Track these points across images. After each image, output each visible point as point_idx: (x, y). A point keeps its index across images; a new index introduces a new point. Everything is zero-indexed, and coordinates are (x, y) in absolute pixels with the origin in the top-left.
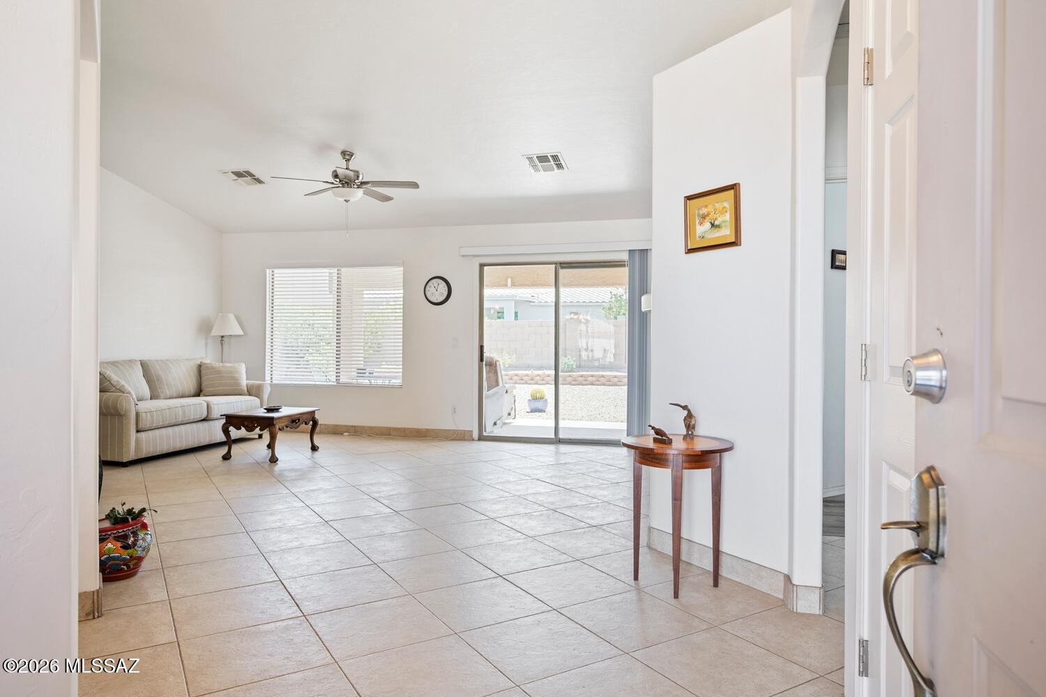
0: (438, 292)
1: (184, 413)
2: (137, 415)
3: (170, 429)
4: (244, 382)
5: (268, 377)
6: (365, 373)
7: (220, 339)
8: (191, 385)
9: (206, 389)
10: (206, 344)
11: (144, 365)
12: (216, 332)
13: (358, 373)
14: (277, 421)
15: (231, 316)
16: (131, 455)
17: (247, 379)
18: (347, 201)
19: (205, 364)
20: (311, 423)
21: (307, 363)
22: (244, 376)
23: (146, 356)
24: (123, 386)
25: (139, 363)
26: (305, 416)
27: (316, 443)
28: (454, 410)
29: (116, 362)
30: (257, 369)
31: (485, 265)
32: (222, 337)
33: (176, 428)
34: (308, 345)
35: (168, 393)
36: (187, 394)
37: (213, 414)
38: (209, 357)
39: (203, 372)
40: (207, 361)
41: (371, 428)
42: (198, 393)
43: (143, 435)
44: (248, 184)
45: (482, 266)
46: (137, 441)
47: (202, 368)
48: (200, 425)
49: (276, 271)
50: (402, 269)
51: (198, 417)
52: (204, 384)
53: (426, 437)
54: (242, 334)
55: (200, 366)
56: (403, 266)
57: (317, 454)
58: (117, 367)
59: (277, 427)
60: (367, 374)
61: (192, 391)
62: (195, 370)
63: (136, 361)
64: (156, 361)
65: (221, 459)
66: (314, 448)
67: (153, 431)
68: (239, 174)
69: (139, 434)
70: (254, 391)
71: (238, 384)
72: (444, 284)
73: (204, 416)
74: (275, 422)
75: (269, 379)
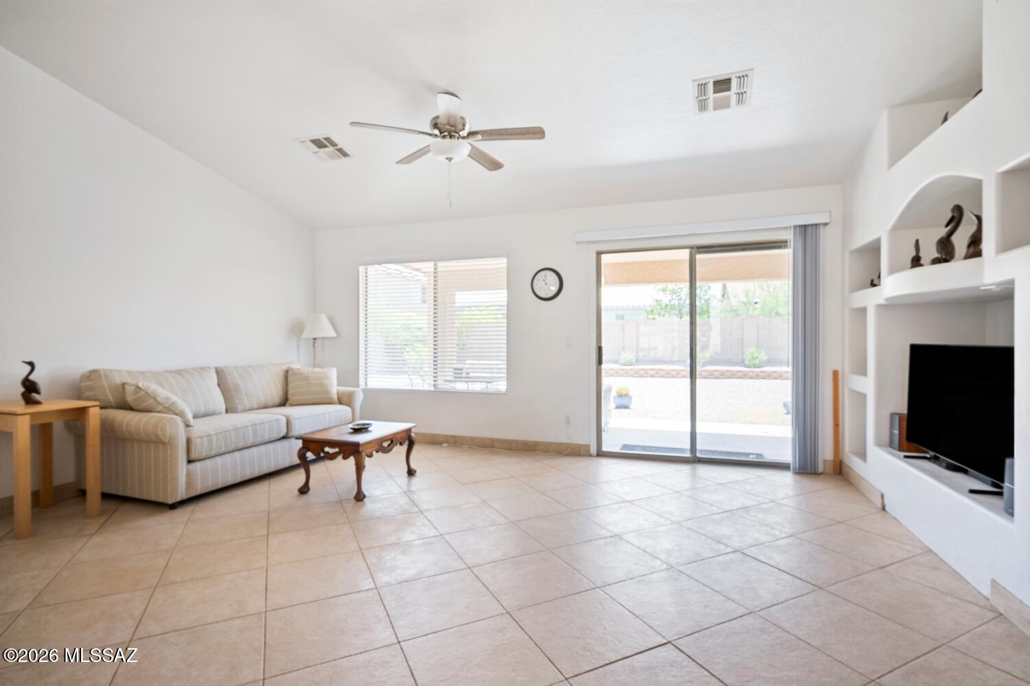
0: (548, 285)
1: (255, 433)
2: (189, 441)
3: (237, 454)
4: (335, 389)
5: (362, 382)
6: (461, 374)
7: (312, 341)
8: (276, 394)
9: (292, 398)
10: (298, 347)
11: (219, 372)
12: (307, 334)
13: (456, 373)
14: (364, 447)
15: (324, 318)
16: (181, 493)
17: (338, 385)
18: (450, 159)
19: (292, 369)
20: (407, 443)
21: (404, 362)
22: (335, 382)
23: (221, 363)
24: (174, 403)
25: (214, 370)
26: (399, 436)
27: (413, 466)
28: (568, 422)
29: (184, 370)
30: (350, 375)
31: (603, 253)
32: (315, 339)
33: (246, 452)
34: (407, 343)
35: (247, 404)
36: (270, 403)
37: (293, 430)
38: (299, 362)
39: (289, 379)
40: (296, 366)
41: (472, 439)
42: (284, 403)
43: (197, 466)
44: (332, 157)
45: (599, 254)
46: (189, 475)
47: (289, 374)
48: (278, 444)
49: (370, 268)
50: (505, 260)
51: (275, 435)
52: (290, 392)
53: (535, 450)
54: (334, 335)
55: (287, 372)
56: (507, 257)
57: (415, 480)
58: (182, 376)
59: (364, 454)
60: (464, 375)
61: (277, 400)
62: (281, 376)
63: (210, 368)
64: (236, 368)
65: (297, 493)
66: (411, 473)
67: (213, 460)
68: (319, 144)
69: (192, 466)
70: (344, 400)
71: (327, 392)
72: (554, 275)
73: (283, 433)
74: (361, 449)
75: (364, 383)
